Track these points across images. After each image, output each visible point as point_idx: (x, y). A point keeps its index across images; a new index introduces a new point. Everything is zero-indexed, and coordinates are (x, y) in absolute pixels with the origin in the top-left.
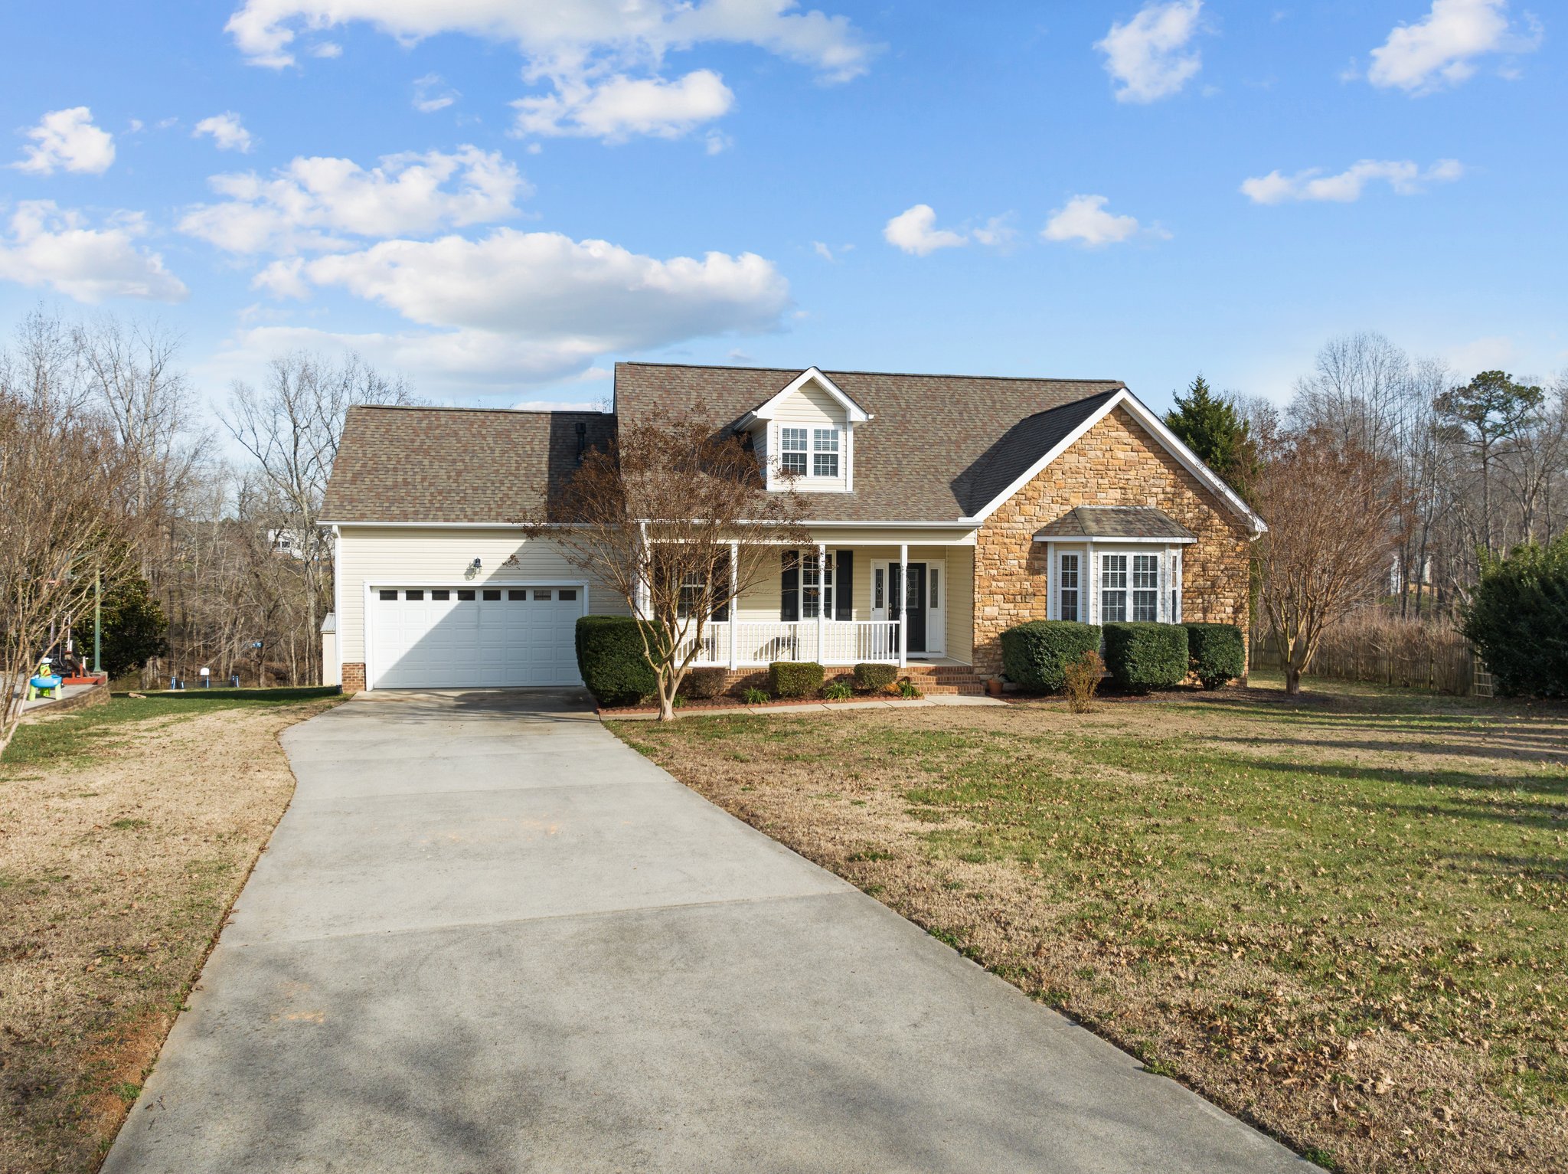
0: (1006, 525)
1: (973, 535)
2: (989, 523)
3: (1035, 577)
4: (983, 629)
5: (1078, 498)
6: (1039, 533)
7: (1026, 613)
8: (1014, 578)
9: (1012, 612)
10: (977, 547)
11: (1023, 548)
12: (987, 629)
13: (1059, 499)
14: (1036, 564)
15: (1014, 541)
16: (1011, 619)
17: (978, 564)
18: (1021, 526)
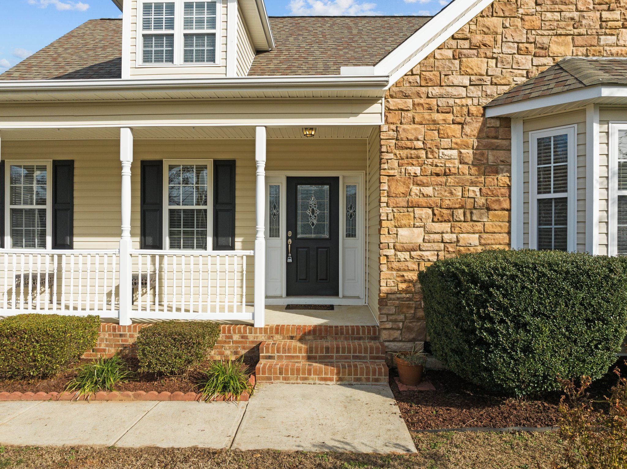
0: (436, 91)
1: (377, 107)
2: (406, 88)
3: (490, 179)
4: (395, 265)
5: (566, 45)
6: (496, 103)
7: (474, 239)
8: (451, 180)
9: (447, 237)
10: (385, 128)
11: (467, 129)
12: (402, 265)
13: (531, 47)
14: (491, 156)
15: (450, 117)
16: (446, 249)
17: (386, 156)
18: (462, 92)
